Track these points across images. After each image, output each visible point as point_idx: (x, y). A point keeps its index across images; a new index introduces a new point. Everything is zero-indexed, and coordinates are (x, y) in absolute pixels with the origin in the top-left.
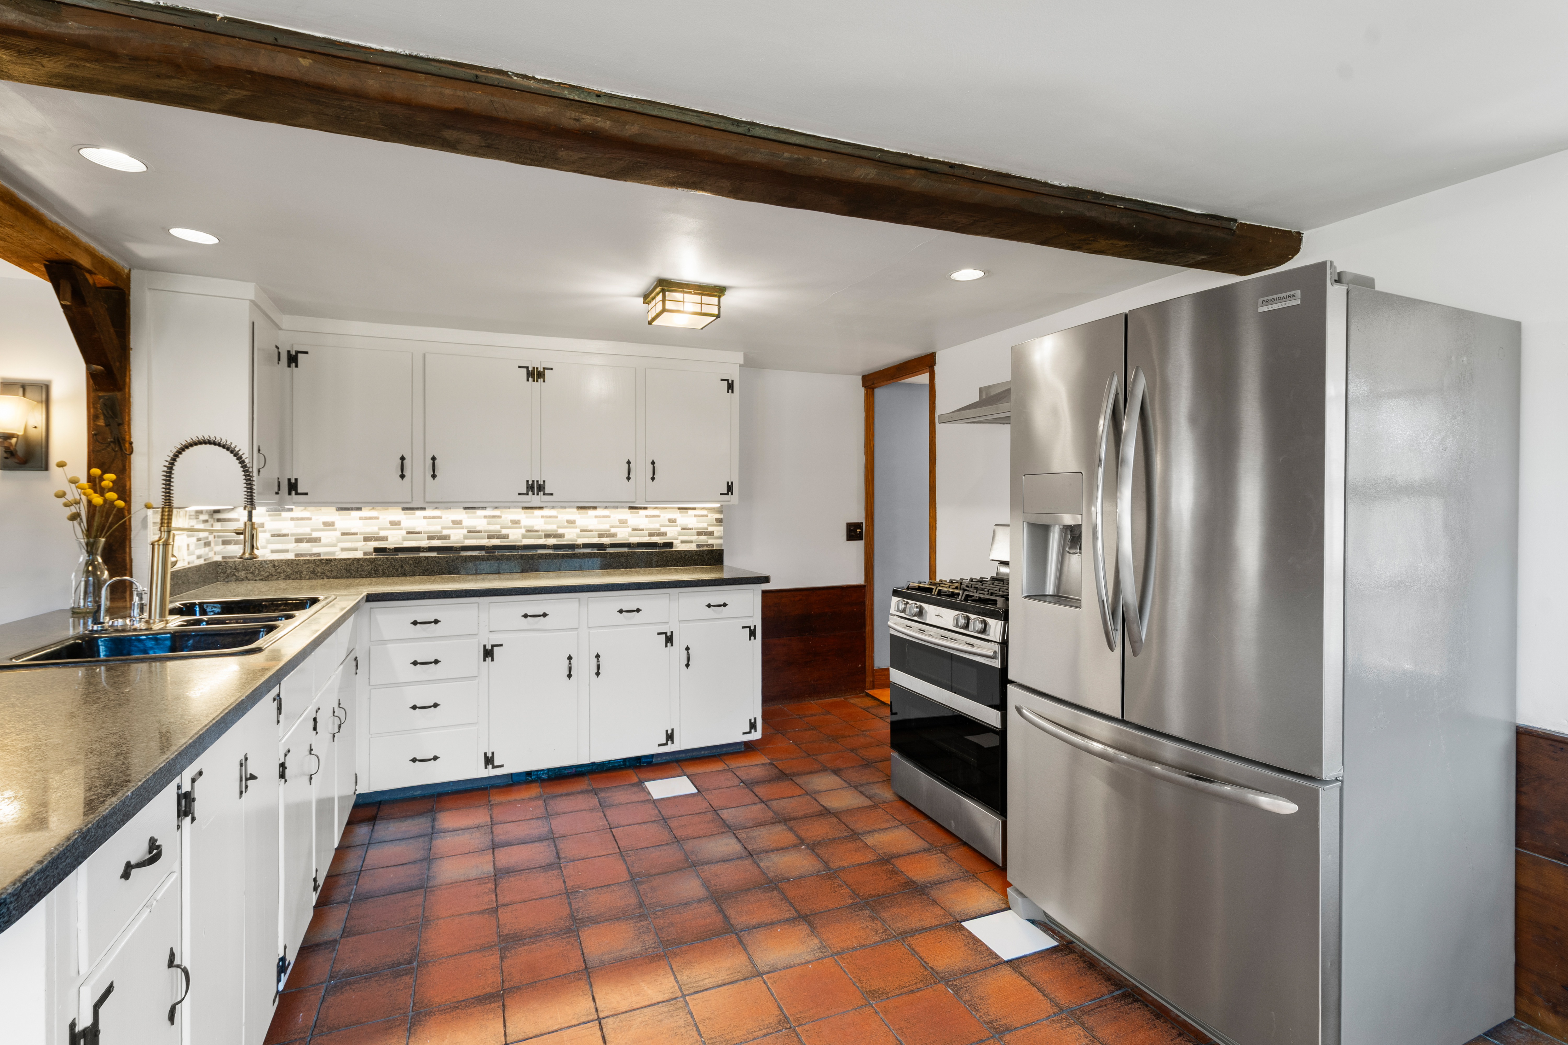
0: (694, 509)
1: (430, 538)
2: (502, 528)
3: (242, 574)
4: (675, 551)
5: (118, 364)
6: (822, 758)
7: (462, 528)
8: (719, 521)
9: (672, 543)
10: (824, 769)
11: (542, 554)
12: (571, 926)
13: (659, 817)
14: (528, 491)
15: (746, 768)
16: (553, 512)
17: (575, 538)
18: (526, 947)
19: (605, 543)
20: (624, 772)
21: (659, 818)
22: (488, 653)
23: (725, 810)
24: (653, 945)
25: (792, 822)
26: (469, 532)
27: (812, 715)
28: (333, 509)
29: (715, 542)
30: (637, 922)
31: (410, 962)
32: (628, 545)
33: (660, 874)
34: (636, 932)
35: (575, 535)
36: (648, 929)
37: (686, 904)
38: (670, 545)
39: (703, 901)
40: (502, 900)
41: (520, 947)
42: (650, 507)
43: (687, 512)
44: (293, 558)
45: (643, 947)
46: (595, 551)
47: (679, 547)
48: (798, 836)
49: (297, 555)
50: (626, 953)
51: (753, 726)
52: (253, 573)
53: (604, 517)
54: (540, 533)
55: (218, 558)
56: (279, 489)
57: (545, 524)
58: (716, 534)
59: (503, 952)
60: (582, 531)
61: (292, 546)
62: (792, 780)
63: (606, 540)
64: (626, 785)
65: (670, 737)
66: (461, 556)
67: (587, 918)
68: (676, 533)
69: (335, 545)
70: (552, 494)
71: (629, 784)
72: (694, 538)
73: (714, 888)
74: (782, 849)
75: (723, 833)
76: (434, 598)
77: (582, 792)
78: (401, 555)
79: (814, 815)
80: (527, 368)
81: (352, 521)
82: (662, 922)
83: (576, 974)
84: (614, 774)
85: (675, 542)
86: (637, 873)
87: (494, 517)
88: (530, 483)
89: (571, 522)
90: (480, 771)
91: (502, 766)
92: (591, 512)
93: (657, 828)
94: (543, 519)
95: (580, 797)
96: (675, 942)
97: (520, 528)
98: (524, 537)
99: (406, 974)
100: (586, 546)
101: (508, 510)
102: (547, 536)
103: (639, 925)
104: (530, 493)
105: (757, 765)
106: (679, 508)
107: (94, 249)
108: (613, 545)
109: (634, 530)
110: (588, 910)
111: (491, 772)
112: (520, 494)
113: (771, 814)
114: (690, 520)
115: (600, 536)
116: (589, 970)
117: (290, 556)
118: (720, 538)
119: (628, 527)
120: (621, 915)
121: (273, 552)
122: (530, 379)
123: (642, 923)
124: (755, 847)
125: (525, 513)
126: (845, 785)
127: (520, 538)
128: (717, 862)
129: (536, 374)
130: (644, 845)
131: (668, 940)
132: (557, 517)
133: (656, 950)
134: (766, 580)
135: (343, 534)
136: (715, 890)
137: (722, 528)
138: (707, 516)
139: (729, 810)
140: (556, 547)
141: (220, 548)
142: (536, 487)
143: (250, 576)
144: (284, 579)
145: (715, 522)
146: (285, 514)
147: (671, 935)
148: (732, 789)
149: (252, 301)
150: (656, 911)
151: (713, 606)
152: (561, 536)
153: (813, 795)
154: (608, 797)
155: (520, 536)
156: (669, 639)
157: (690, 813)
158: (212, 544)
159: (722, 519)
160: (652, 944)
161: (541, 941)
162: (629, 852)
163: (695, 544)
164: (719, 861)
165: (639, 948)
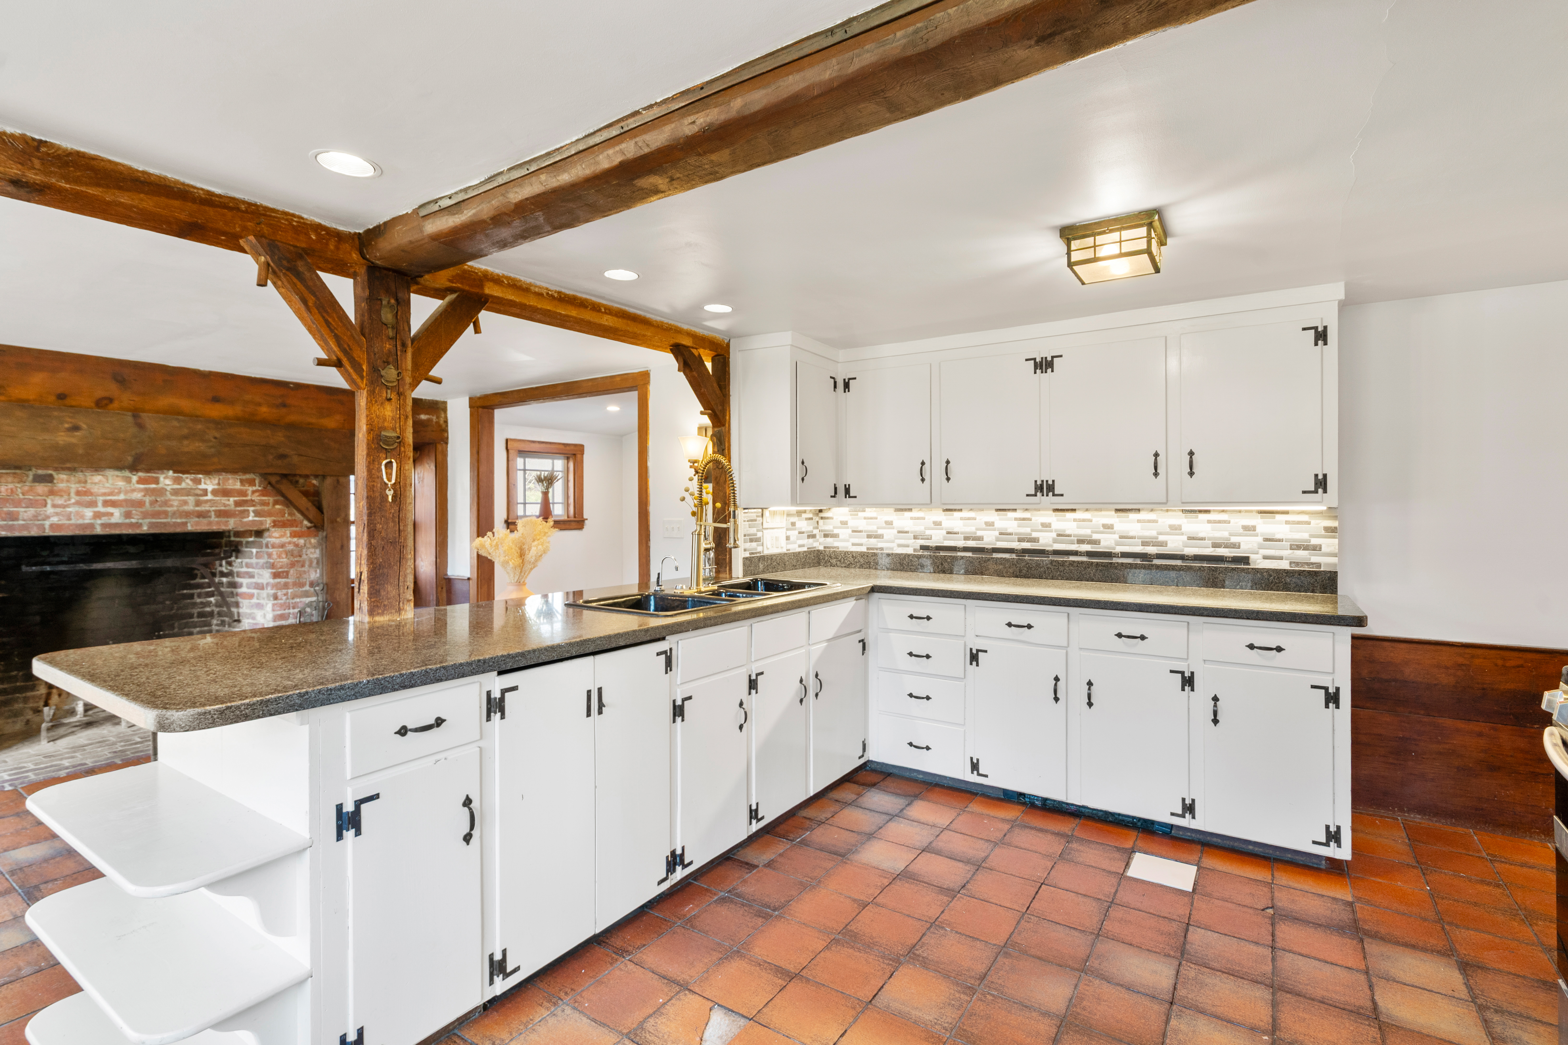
0: (1286, 513)
1: (966, 538)
2: (1032, 531)
3: (834, 561)
4: (1253, 569)
5: (720, 408)
6: (1461, 934)
7: (994, 530)
8: (1331, 531)
9: (1248, 558)
10: (1447, 952)
11: (1074, 562)
12: (902, 955)
13: (1109, 897)
14: (1036, 492)
15: (1299, 893)
16: (1087, 515)
17: (1113, 545)
18: (851, 951)
19: (1149, 552)
20: (1125, 831)
21: (1107, 899)
22: (974, 658)
23: (1203, 931)
24: (946, 1025)
25: (1289, 996)
26: (1001, 534)
27: (1523, 865)
28: (892, 510)
29: (1325, 562)
30: (959, 992)
31: (774, 910)
32: (1182, 557)
33: (1039, 958)
34: (948, 1000)
35: (1113, 542)
36: (961, 1005)
37: (1026, 1007)
38: (1245, 560)
39: (1049, 1016)
40: (880, 899)
41: (848, 948)
42: (1215, 511)
43: (1274, 518)
44: (865, 550)
45: (936, 1019)
46: (1138, 561)
47: (1259, 562)
48: (1274, 1019)
49: (868, 549)
50: (915, 1013)
51: (1333, 836)
52: (840, 561)
53: (1149, 521)
54: (1072, 538)
55: (821, 548)
56: (836, 493)
57: (1078, 528)
58: (1324, 549)
59: (832, 943)
60: (1121, 537)
61: (864, 540)
62: (1362, 941)
63: (1152, 550)
64: (1111, 846)
65: (1189, 809)
66: (992, 558)
67: (923, 957)
68: (1256, 545)
69: (893, 542)
70: (1062, 495)
71: (1116, 847)
72: (1287, 553)
73: (1079, 1010)
74: (1229, 1021)
75: (1169, 956)
76: (924, 595)
77: (1057, 834)
78: (942, 554)
79: (1342, 1006)
80: (1035, 359)
81: (904, 521)
82: (982, 1008)
83: (857, 1001)
84: (1111, 828)
85: (1253, 557)
86: (1017, 943)
87: (1024, 519)
88: (1039, 483)
89: (1108, 527)
90: (963, 773)
91: (986, 776)
92: (1132, 516)
93: (1092, 909)
94: (1075, 523)
95: (1050, 837)
96: (970, 1038)
97: (1051, 531)
98: (1055, 541)
99: (763, 917)
100: (1125, 555)
101: (1039, 512)
102: (1080, 542)
103: (957, 995)
104: (1039, 494)
105: (1323, 896)
106: (1261, 512)
107: (694, 332)
108: (1160, 556)
109: (1190, 538)
110: (931, 951)
111: (974, 778)
112: (1028, 495)
113: (1268, 968)
114: (1278, 527)
115: (1144, 544)
116: (870, 1006)
117: (863, 549)
118: (1334, 555)
119: (1182, 534)
120: (953, 975)
121: (853, 545)
122: (1038, 371)
123: (962, 996)
124: (1190, 996)
125: (1056, 516)
126: (1463, 992)
127: (1051, 543)
128: (1118, 984)
129: (1044, 365)
130: (1058, 918)
131: (965, 1030)
132: (1091, 521)
133: (944, 1031)
134: (1360, 621)
135: (899, 532)
136: (1078, 1014)
137: (1336, 541)
138: (1309, 523)
139: (1209, 933)
140: (1089, 554)
141: (822, 540)
142: (1045, 488)
143: (838, 563)
144: (859, 568)
145: (1323, 532)
146: (861, 514)
147: (974, 1028)
148: (1245, 909)
149: (792, 345)
150: (989, 994)
151: (1257, 648)
152: (1096, 542)
153: (1374, 980)
154: (1078, 851)
155: (1051, 540)
156: (1188, 682)
157: (1151, 911)
158: (818, 537)
159: (1336, 528)
160: (948, 1022)
161: (867, 953)
162: (1032, 917)
163: (1288, 562)
164: (1122, 985)
165: (931, 1018)
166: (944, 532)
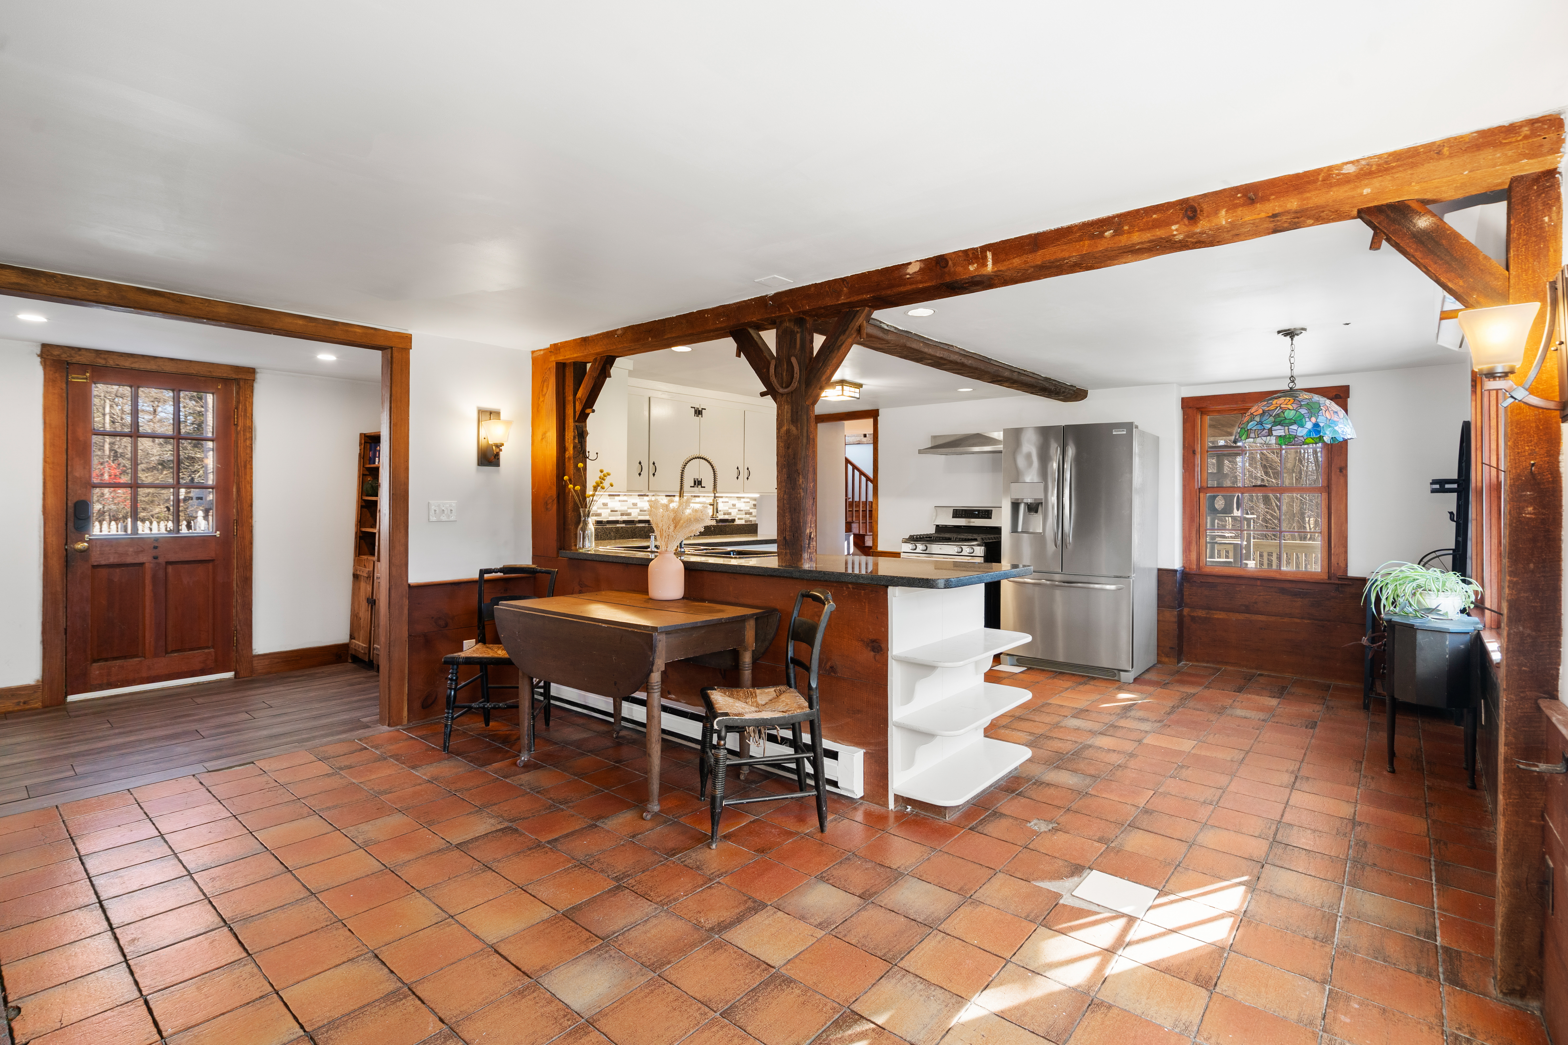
26: (641, 511)
80: (695, 408)
122: (696, 415)
129: (698, 412)
145: (753, 506)
159: (756, 504)
163: (744, 521)
166: (609, 510)
